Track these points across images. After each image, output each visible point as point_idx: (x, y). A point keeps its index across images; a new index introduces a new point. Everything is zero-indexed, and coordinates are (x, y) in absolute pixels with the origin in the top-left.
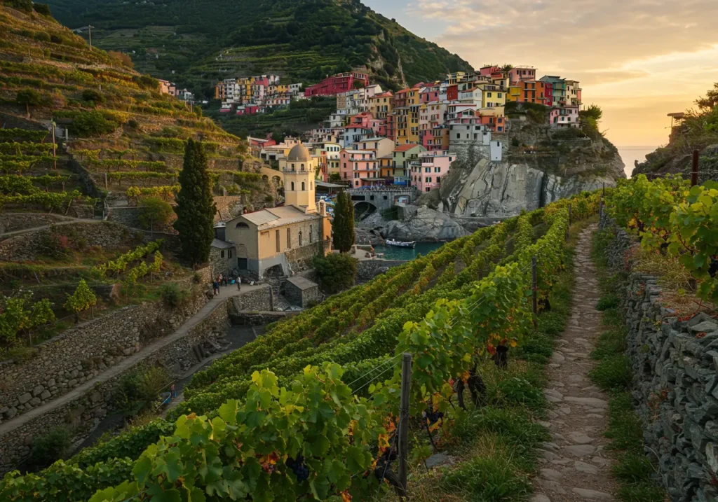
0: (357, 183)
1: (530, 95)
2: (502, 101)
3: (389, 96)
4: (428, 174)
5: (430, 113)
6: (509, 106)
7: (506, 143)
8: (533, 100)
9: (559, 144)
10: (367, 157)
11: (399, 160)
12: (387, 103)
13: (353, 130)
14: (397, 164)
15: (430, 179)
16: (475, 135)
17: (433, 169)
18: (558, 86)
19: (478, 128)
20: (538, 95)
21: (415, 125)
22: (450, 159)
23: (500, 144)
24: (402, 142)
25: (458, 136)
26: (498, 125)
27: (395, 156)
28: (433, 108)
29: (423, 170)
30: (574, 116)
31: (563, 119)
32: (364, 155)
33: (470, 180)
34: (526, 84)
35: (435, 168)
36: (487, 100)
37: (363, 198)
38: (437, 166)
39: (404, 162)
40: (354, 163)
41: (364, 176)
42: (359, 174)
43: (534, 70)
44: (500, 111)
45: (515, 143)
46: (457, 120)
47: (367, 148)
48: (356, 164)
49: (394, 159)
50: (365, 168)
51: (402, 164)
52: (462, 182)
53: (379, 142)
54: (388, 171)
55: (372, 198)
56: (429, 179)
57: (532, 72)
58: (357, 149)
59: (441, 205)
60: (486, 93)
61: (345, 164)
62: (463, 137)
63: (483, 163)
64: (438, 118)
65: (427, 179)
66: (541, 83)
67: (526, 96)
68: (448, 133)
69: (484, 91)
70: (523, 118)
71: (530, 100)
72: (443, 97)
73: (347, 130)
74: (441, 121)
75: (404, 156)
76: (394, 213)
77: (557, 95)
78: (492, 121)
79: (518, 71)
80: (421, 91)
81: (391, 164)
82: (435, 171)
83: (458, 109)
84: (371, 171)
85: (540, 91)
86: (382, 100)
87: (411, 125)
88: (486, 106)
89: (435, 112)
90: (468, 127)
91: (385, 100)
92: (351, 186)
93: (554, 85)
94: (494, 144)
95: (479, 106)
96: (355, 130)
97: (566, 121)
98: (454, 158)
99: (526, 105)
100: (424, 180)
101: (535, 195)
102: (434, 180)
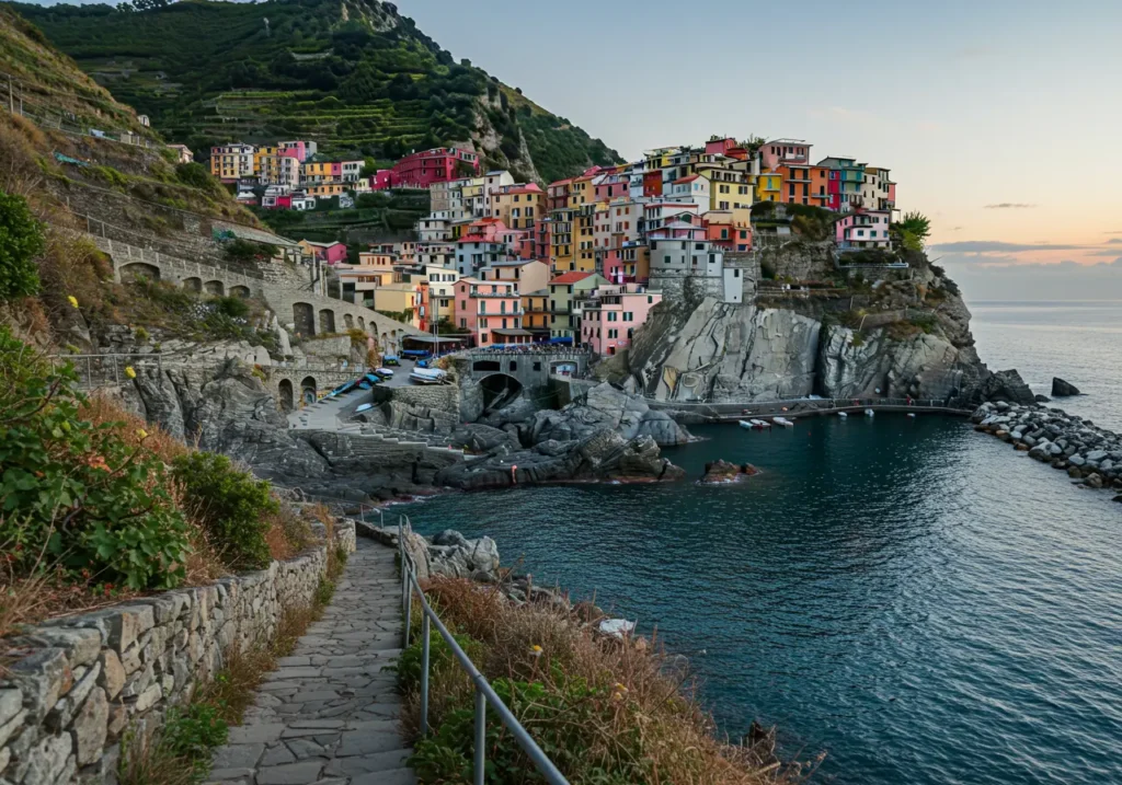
0: (484, 338)
1: (799, 189)
2: (748, 200)
3: (534, 192)
4: (612, 325)
5: (615, 219)
6: (759, 209)
7: (754, 271)
8: (805, 200)
9: (852, 274)
10: (501, 291)
11: (561, 299)
12: (534, 203)
13: (473, 246)
14: (557, 306)
15: (616, 332)
16: (695, 259)
17: (620, 316)
18: (850, 176)
19: (700, 247)
20: (815, 190)
21: (587, 238)
22: (650, 300)
23: (741, 272)
24: (562, 266)
25: (668, 260)
26: (739, 241)
27: (553, 291)
28: (619, 212)
29: (604, 316)
30: (881, 227)
31: (861, 233)
32: (494, 287)
33: (684, 334)
34: (793, 170)
35: (625, 314)
36: (720, 197)
37: (495, 366)
38: (627, 310)
39: (570, 302)
40: (479, 301)
41: (496, 325)
42: (486, 320)
43: (808, 147)
44: (742, 218)
45: (767, 272)
46: (666, 231)
47: (501, 276)
48: (483, 303)
49: (552, 297)
50: (499, 312)
51: (566, 307)
52: (672, 339)
53: (524, 268)
54: (545, 318)
55: (513, 366)
56: (613, 334)
57: (803, 149)
58: (484, 278)
59: (630, 382)
60: (718, 185)
61: (464, 302)
62: (676, 262)
63: (709, 305)
64: (627, 227)
65: (610, 332)
66: (821, 169)
67: (792, 192)
68: (647, 254)
69: (713, 181)
70: (783, 231)
71: (798, 199)
72: (636, 192)
73: (461, 246)
74: (632, 233)
75: (569, 292)
76: (552, 395)
77: (849, 191)
78: (728, 237)
79: (773, 149)
80: (596, 181)
81: (549, 306)
82: (625, 319)
83: (666, 212)
84: (510, 316)
85: (817, 182)
86: (523, 198)
87: (579, 239)
88: (718, 206)
89: (623, 218)
90: (684, 247)
91: (529, 198)
92: (472, 343)
93: (842, 174)
94: (729, 273)
95: (704, 207)
96: (477, 245)
97: (866, 237)
98: (657, 299)
99: (792, 208)
100: (604, 334)
101: (806, 364)
102: (623, 335)
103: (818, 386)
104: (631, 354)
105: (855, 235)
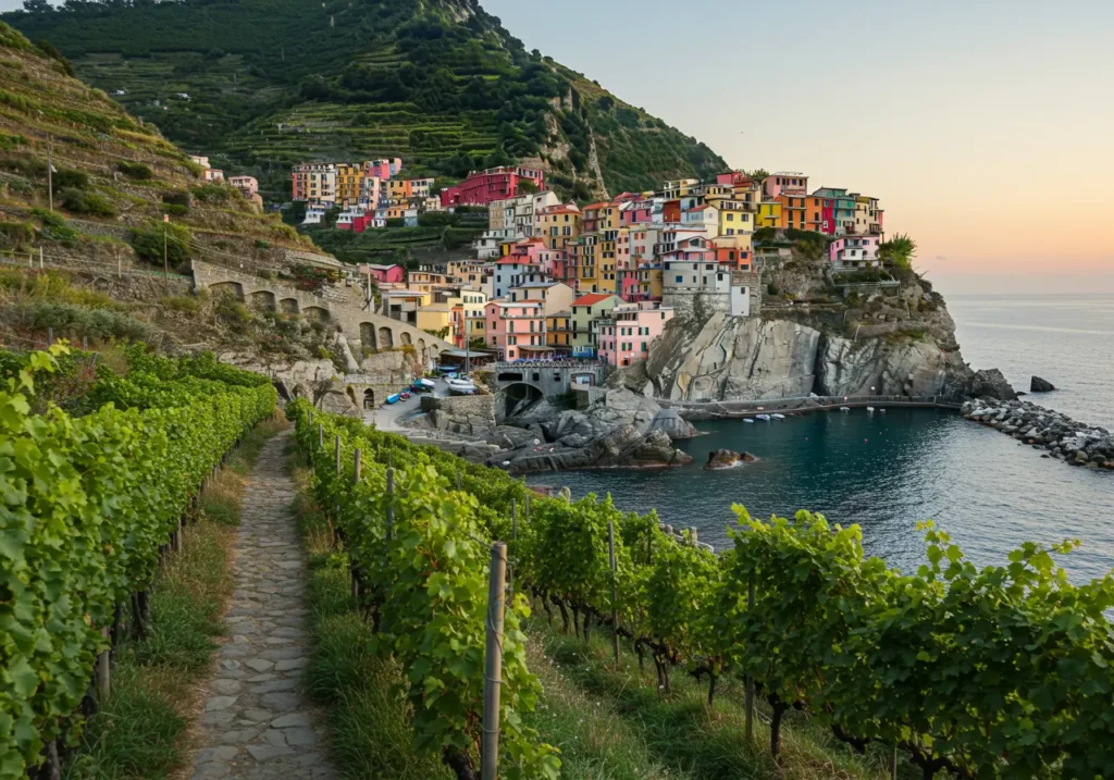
0: (512, 353)
1: (796, 216)
2: (749, 226)
3: (573, 212)
4: (627, 338)
5: (634, 243)
6: (763, 238)
7: (759, 289)
8: (802, 226)
9: (847, 292)
10: (530, 313)
11: (582, 319)
12: (571, 221)
13: (512, 267)
14: (578, 325)
15: (630, 345)
16: (705, 278)
17: (635, 331)
18: (843, 205)
19: (709, 267)
20: (810, 217)
21: (609, 261)
22: (663, 316)
23: (747, 289)
24: (585, 288)
25: (679, 279)
26: (742, 262)
27: (575, 312)
28: (636, 237)
29: (618, 331)
30: (872, 248)
31: (853, 253)
32: (524, 310)
33: (695, 346)
34: (791, 200)
35: (640, 329)
36: (727, 225)
37: (519, 377)
38: (643, 326)
39: (590, 323)
40: (508, 322)
41: (525, 342)
42: (515, 339)
43: (806, 179)
44: (745, 242)
45: (772, 290)
46: (677, 254)
47: (529, 298)
48: (512, 323)
49: (574, 318)
50: (528, 330)
51: (587, 326)
52: (684, 350)
53: (550, 290)
54: (567, 336)
55: (536, 377)
56: (627, 347)
57: (803, 181)
58: (514, 300)
59: (649, 389)
60: (725, 214)
61: (494, 323)
62: (687, 280)
63: (718, 319)
64: (644, 251)
65: (624, 345)
66: (816, 199)
67: (791, 218)
68: (660, 275)
69: (722, 209)
70: (784, 253)
71: (797, 225)
72: (659, 218)
73: (499, 266)
74: (648, 256)
75: (589, 312)
76: (571, 400)
77: (841, 218)
78: (733, 256)
79: (778, 180)
80: (622, 207)
81: (571, 324)
82: (640, 333)
83: (680, 237)
84: (537, 334)
85: (812, 210)
86: (561, 218)
87: (601, 262)
88: (724, 232)
89: (640, 243)
90: (695, 267)
91: (567, 218)
92: (501, 359)
93: (834, 203)
94: (736, 290)
95: (711, 233)
96: (515, 266)
97: (858, 256)
98: (670, 315)
99: (791, 233)
100: (619, 347)
101: (807, 368)
102: (637, 348)
103: (818, 387)
104: (648, 364)
105: (848, 257)
